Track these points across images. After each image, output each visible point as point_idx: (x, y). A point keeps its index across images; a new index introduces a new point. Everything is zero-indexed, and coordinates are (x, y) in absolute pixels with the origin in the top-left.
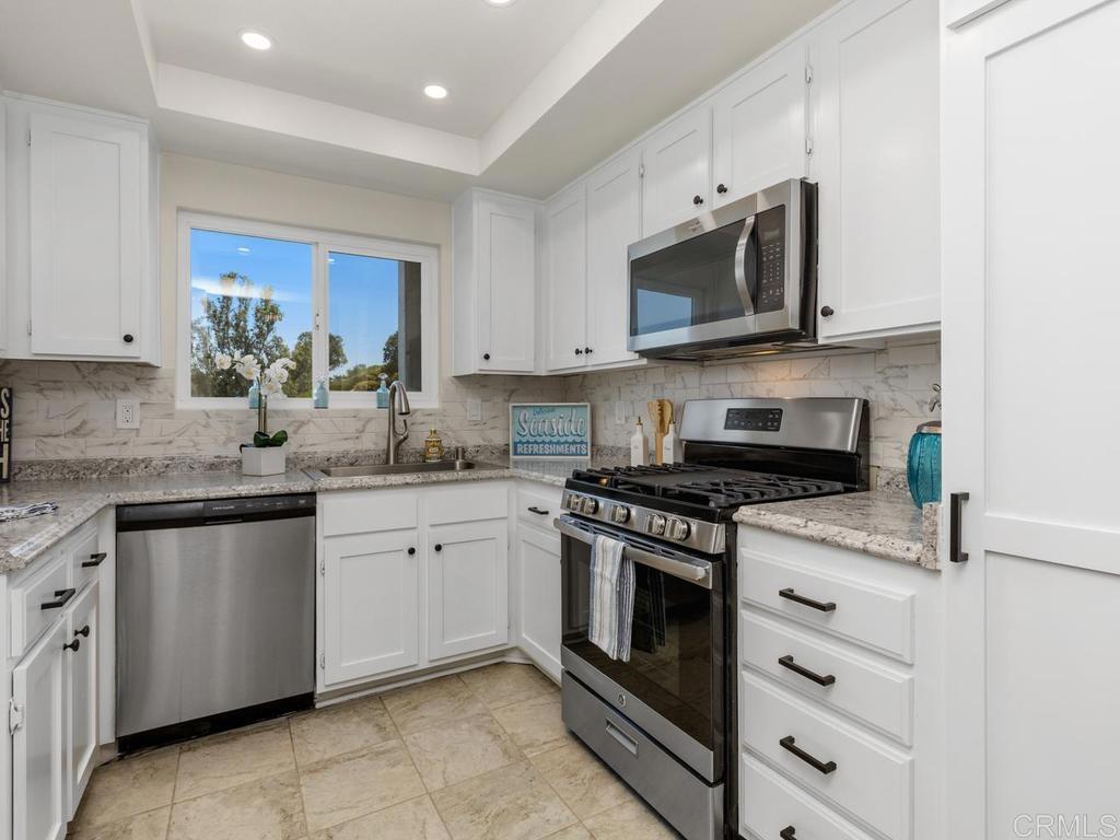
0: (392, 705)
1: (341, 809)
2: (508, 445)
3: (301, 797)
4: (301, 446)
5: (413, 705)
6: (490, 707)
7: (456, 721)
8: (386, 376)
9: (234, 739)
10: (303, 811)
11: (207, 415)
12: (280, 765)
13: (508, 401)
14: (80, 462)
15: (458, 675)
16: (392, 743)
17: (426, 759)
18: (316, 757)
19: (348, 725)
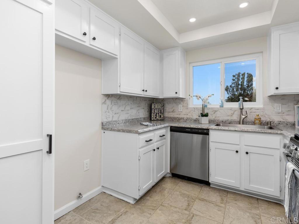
0: (229, 196)
1: (199, 211)
2: (295, 122)
3: (194, 203)
4: (215, 117)
5: (236, 199)
6: (262, 214)
7: (246, 211)
8: (242, 97)
9: (190, 184)
10: (192, 206)
11: (194, 108)
12: (195, 194)
13: (296, 105)
14: (173, 117)
15: (258, 199)
16: (223, 205)
17: (229, 215)
18: (203, 197)
19: (215, 194)
